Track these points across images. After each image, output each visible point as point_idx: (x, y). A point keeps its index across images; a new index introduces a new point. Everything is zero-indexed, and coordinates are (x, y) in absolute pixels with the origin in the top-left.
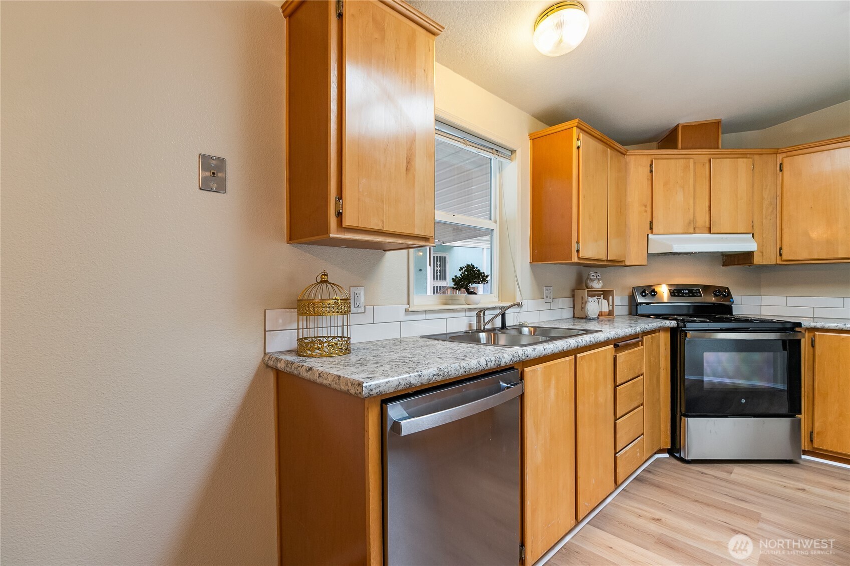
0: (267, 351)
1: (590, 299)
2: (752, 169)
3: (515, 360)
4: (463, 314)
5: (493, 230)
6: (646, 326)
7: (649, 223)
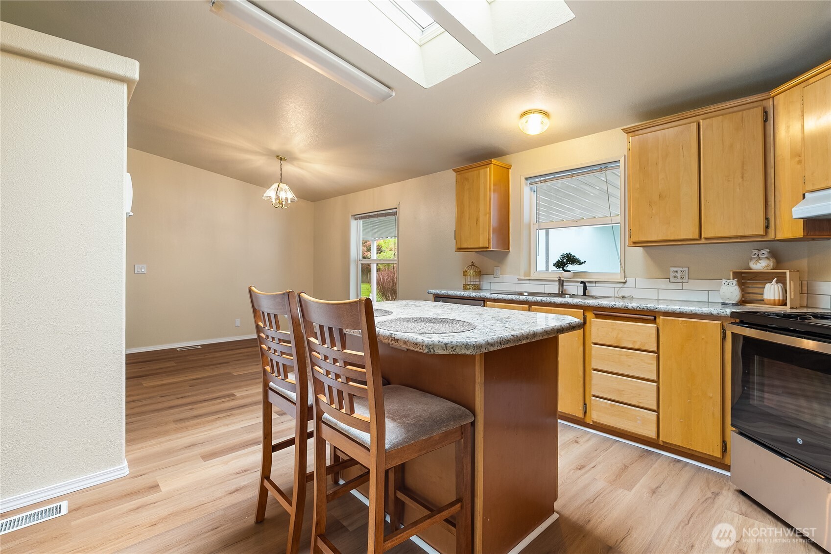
7: (803, 179)
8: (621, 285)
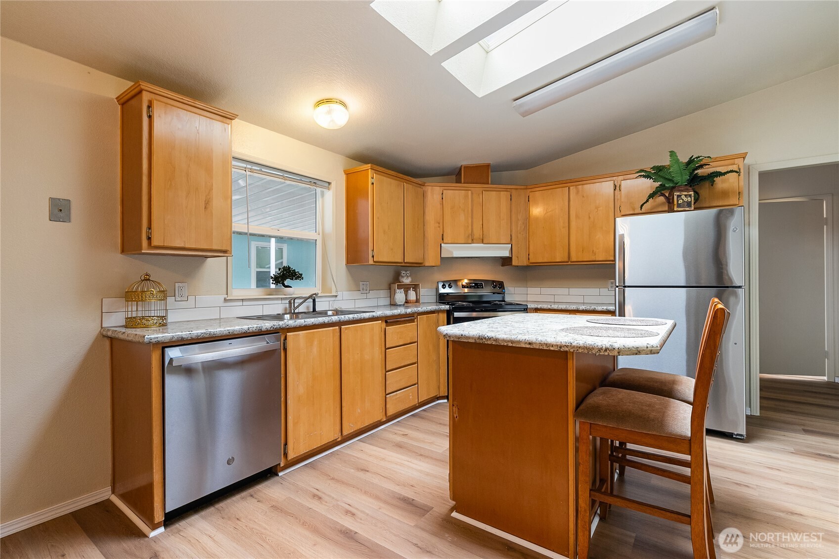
0: (103, 326)
1: (398, 291)
2: (510, 200)
3: (275, 327)
4: (280, 302)
5: (316, 240)
6: (419, 309)
7: (441, 236)
8: (333, 299)
